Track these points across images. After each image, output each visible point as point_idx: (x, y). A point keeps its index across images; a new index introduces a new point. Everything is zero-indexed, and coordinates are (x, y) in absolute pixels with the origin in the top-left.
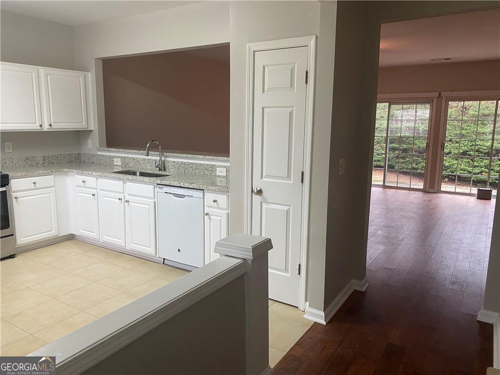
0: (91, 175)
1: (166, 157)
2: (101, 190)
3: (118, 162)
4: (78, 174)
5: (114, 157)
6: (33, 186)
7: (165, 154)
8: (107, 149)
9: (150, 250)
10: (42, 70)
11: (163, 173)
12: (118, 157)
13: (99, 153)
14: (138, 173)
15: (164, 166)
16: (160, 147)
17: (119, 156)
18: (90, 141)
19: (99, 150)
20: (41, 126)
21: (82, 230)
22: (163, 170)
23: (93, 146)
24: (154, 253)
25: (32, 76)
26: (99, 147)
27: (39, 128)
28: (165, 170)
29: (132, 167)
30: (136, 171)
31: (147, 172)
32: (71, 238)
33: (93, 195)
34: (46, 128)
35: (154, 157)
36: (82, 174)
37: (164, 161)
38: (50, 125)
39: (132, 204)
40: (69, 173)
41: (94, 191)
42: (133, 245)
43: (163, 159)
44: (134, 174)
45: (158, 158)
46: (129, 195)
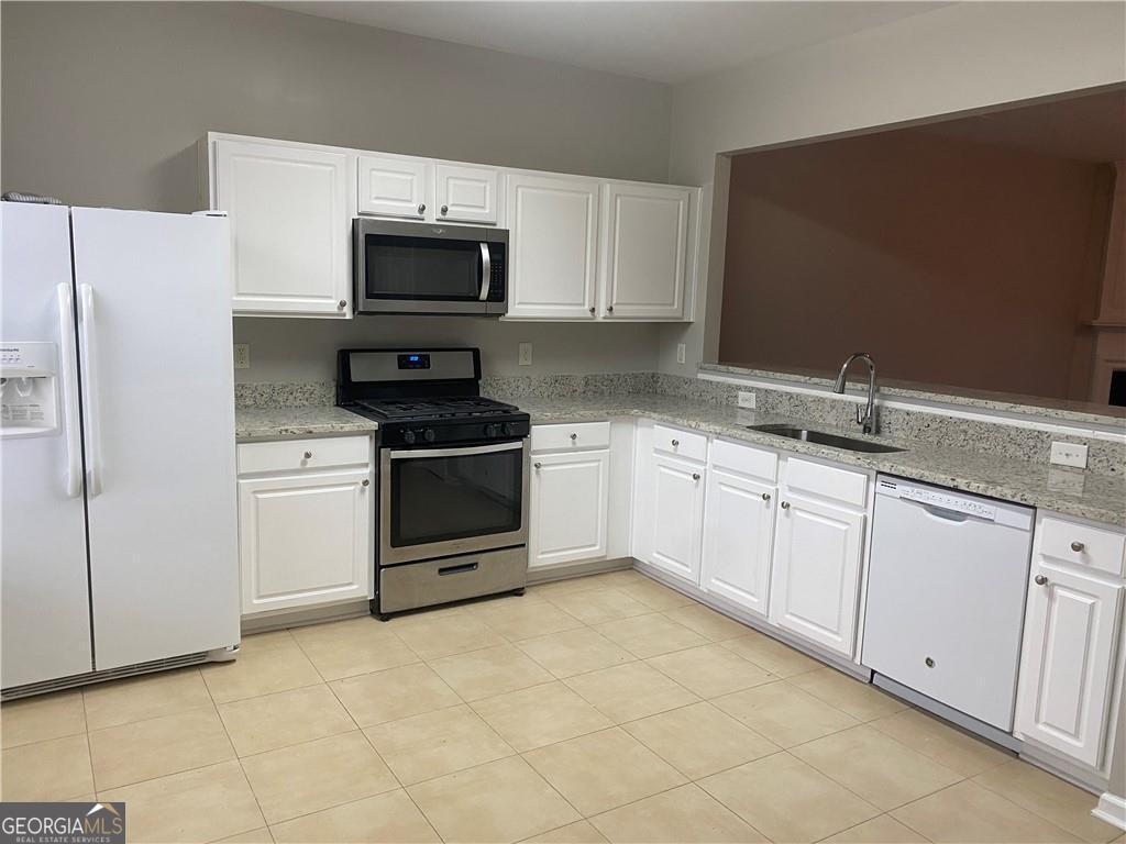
0: (696, 430)
1: (885, 397)
2: (715, 467)
3: (747, 400)
4: (662, 422)
5: (739, 388)
6: (569, 443)
7: (885, 390)
8: (723, 368)
9: (838, 642)
10: (608, 186)
11: (875, 440)
12: (749, 389)
13: (701, 376)
14: (804, 433)
15: (877, 421)
16: (873, 372)
17: (750, 387)
18: (682, 347)
19: (703, 369)
20: (593, 310)
21: (659, 553)
22: (873, 429)
23: (687, 358)
24: (848, 651)
25: (588, 199)
26: (705, 362)
27: (589, 315)
28: (878, 432)
29: (784, 415)
30: (798, 428)
31: (827, 432)
32: (629, 566)
33: (696, 477)
34: (601, 315)
35: (856, 398)
36: (673, 425)
37: (878, 407)
38: (611, 309)
39: (798, 513)
40: (640, 420)
41: (698, 469)
42: (788, 616)
43: (876, 401)
44: (795, 434)
45: (864, 400)
46: (791, 489)
